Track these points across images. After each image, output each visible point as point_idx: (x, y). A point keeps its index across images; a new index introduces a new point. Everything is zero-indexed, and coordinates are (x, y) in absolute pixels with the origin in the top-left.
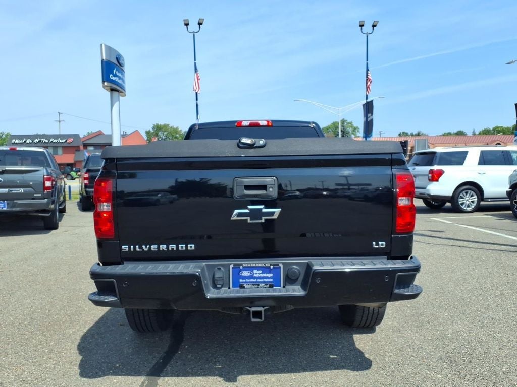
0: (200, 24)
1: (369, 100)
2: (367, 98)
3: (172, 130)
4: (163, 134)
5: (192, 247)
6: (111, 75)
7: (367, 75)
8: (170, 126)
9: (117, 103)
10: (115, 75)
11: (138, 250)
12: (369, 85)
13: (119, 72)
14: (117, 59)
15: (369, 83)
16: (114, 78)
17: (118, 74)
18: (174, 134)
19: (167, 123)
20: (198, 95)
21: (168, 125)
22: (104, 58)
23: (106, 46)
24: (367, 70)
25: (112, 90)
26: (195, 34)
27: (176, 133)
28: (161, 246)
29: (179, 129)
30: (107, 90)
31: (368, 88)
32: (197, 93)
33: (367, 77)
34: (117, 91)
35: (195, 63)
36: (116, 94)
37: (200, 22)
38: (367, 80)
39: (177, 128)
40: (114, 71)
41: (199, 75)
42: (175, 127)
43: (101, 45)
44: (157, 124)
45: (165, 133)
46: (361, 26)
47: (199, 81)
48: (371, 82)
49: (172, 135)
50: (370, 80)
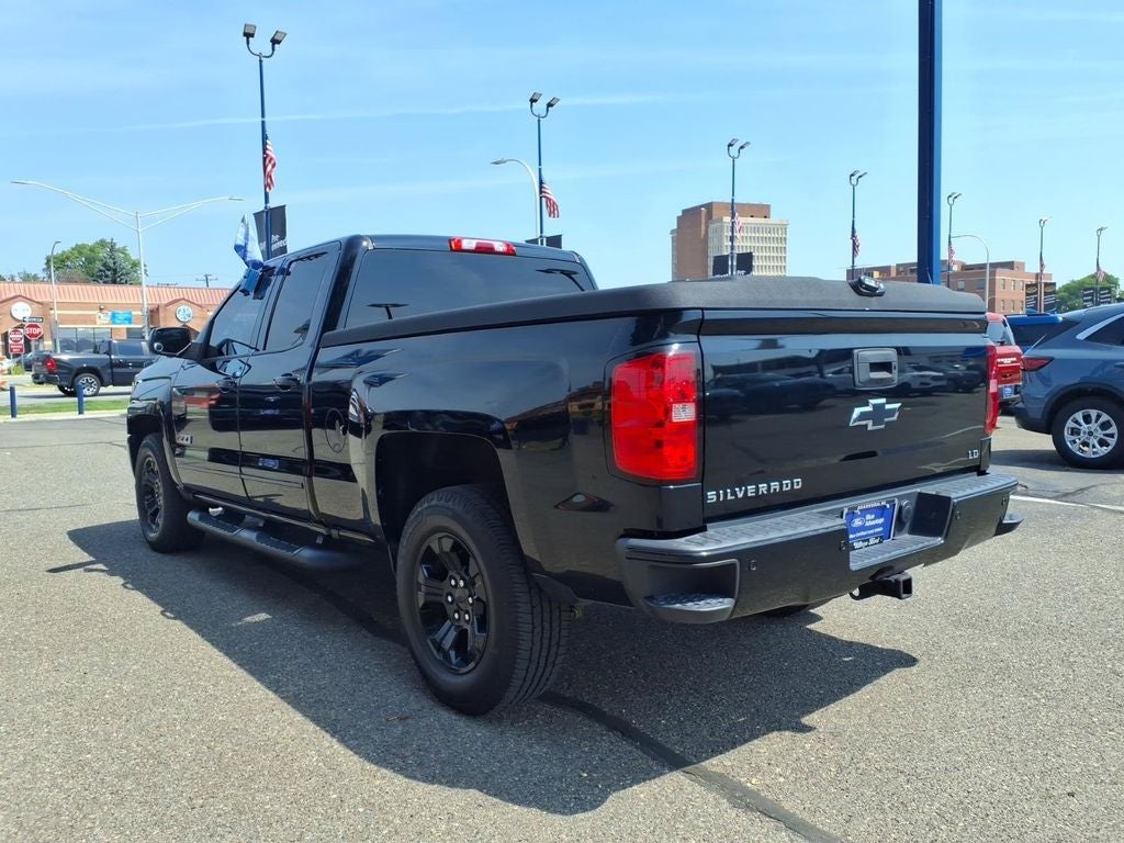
1: (272, 204)
2: (267, 201)
5: (798, 483)
7: (265, 149)
11: (729, 497)
12: (271, 171)
15: (269, 167)
24: (265, 138)
28: (760, 486)
31: (267, 176)
33: (264, 153)
38: (265, 159)
46: (248, 35)
48: (274, 166)
50: (271, 159)
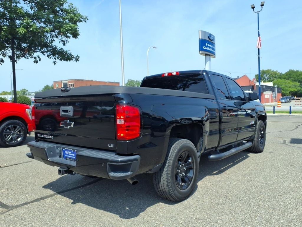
0: (262, 5)
3: (273, 73)
4: (267, 76)
6: (204, 47)
8: (272, 70)
9: (209, 62)
10: (207, 46)
13: (209, 44)
14: (209, 37)
16: (206, 48)
17: (209, 45)
18: (274, 75)
19: (270, 69)
20: (260, 50)
21: (270, 70)
22: (200, 38)
23: (201, 31)
25: (206, 55)
26: (259, 12)
27: (276, 75)
29: (278, 72)
30: (203, 55)
32: (259, 49)
34: (209, 55)
35: (258, 31)
36: (208, 57)
37: (262, 4)
39: (277, 71)
40: (206, 44)
41: (260, 38)
42: (275, 71)
43: (199, 31)
44: (262, 70)
45: (268, 75)
47: (261, 41)
49: (272, 76)
